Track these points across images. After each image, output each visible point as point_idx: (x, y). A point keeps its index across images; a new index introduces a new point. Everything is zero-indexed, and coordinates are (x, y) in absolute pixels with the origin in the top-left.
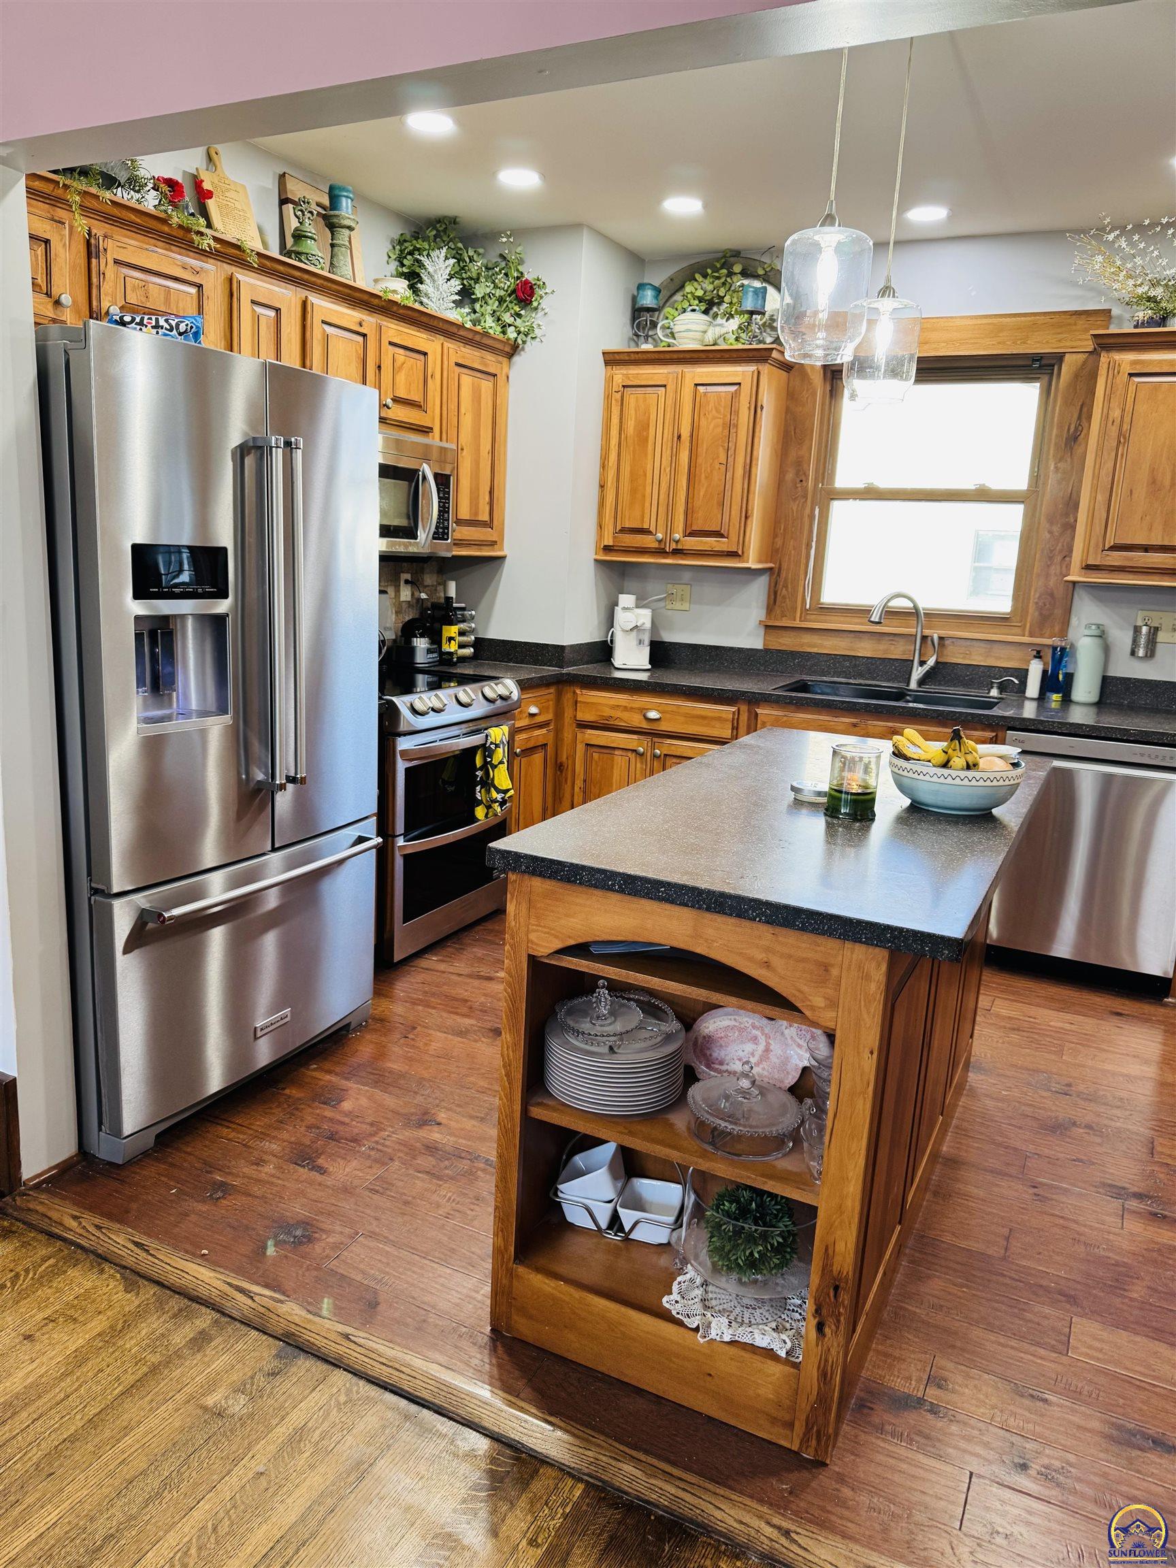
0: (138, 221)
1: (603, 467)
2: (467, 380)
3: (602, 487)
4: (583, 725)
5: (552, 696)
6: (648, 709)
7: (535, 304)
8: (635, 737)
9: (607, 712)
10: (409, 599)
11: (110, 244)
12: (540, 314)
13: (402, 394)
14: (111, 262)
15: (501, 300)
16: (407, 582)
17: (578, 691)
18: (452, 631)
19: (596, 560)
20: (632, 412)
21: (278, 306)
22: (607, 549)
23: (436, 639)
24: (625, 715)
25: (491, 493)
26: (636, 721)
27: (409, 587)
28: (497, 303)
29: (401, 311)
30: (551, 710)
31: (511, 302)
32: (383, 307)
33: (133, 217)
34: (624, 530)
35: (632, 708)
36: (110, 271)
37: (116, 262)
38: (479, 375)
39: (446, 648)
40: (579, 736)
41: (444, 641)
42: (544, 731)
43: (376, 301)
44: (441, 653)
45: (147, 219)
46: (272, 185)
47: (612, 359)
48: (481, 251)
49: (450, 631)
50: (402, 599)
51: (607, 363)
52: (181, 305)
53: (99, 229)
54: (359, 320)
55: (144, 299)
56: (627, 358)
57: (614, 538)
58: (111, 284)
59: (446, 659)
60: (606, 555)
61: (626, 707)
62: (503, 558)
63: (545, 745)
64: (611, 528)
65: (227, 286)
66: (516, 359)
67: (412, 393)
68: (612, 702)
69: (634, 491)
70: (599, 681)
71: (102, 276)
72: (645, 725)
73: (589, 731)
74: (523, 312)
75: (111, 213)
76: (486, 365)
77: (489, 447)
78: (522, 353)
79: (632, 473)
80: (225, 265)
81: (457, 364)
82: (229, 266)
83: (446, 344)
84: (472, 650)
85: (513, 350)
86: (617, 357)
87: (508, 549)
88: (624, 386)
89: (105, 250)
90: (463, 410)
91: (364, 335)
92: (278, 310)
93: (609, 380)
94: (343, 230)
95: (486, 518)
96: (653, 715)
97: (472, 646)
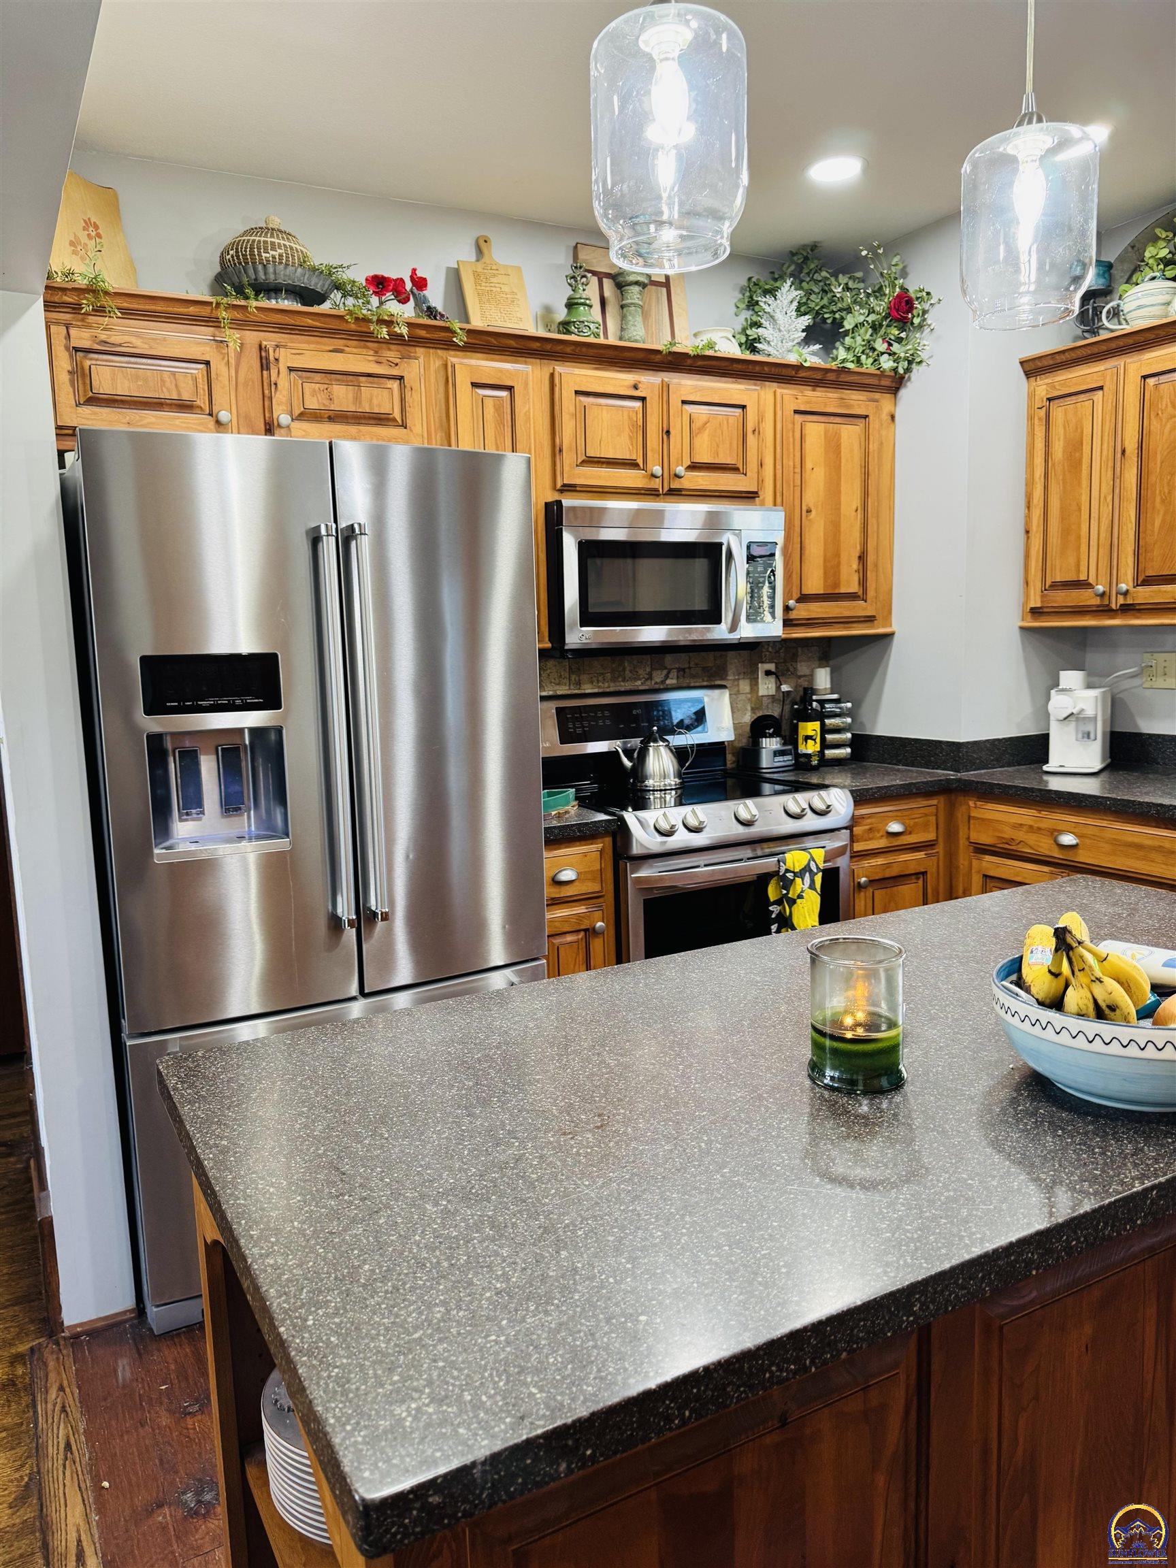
0: (318, 324)
1: (1028, 508)
2: (815, 430)
3: (1027, 532)
4: (981, 850)
5: (933, 809)
6: (1061, 832)
7: (916, 321)
8: (1046, 869)
9: (1008, 833)
10: (772, 691)
11: (283, 354)
12: (927, 330)
13: (704, 457)
14: (284, 370)
15: (875, 327)
16: (768, 673)
17: (971, 804)
18: (812, 728)
19: (1021, 628)
20: (1061, 431)
21: (509, 383)
22: (1036, 612)
23: (791, 740)
24: (1032, 839)
25: (862, 558)
26: (1044, 847)
27: (772, 679)
28: (870, 331)
29: (700, 363)
30: (933, 828)
31: (888, 326)
32: (670, 363)
33: (310, 322)
34: (1055, 586)
35: (1039, 829)
36: (284, 381)
37: (291, 369)
38: (838, 420)
39: (802, 749)
40: (975, 863)
41: (800, 740)
42: (920, 855)
43: (658, 358)
44: (797, 756)
45: (327, 320)
46: (563, 259)
47: (1034, 368)
48: (859, 274)
49: (806, 729)
50: (761, 693)
51: (1028, 374)
52: (375, 402)
53: (270, 339)
54: (632, 383)
55: (327, 402)
56: (1051, 362)
57: (1042, 596)
58: (285, 393)
59: (802, 764)
60: (1035, 620)
61: (1031, 827)
62: (891, 635)
63: (924, 873)
64: (1039, 585)
65: (442, 373)
66: (903, 393)
67: (721, 455)
68: (1014, 819)
69: (1066, 532)
70: (996, 791)
71: (273, 387)
72: (1057, 853)
73: (988, 858)
74: (903, 335)
75: (283, 322)
76: (848, 406)
77: (856, 502)
78: (909, 384)
79: (1063, 509)
80: (439, 351)
81: (796, 412)
82: (445, 352)
83: (779, 391)
84: (849, 750)
85: (895, 383)
86: (1039, 364)
87: (898, 624)
88: (1050, 400)
89: (277, 360)
90: (809, 465)
91: (643, 399)
92: (510, 389)
93: (1031, 396)
94: (631, 288)
95: (854, 587)
96: (1068, 839)
97: (850, 746)
